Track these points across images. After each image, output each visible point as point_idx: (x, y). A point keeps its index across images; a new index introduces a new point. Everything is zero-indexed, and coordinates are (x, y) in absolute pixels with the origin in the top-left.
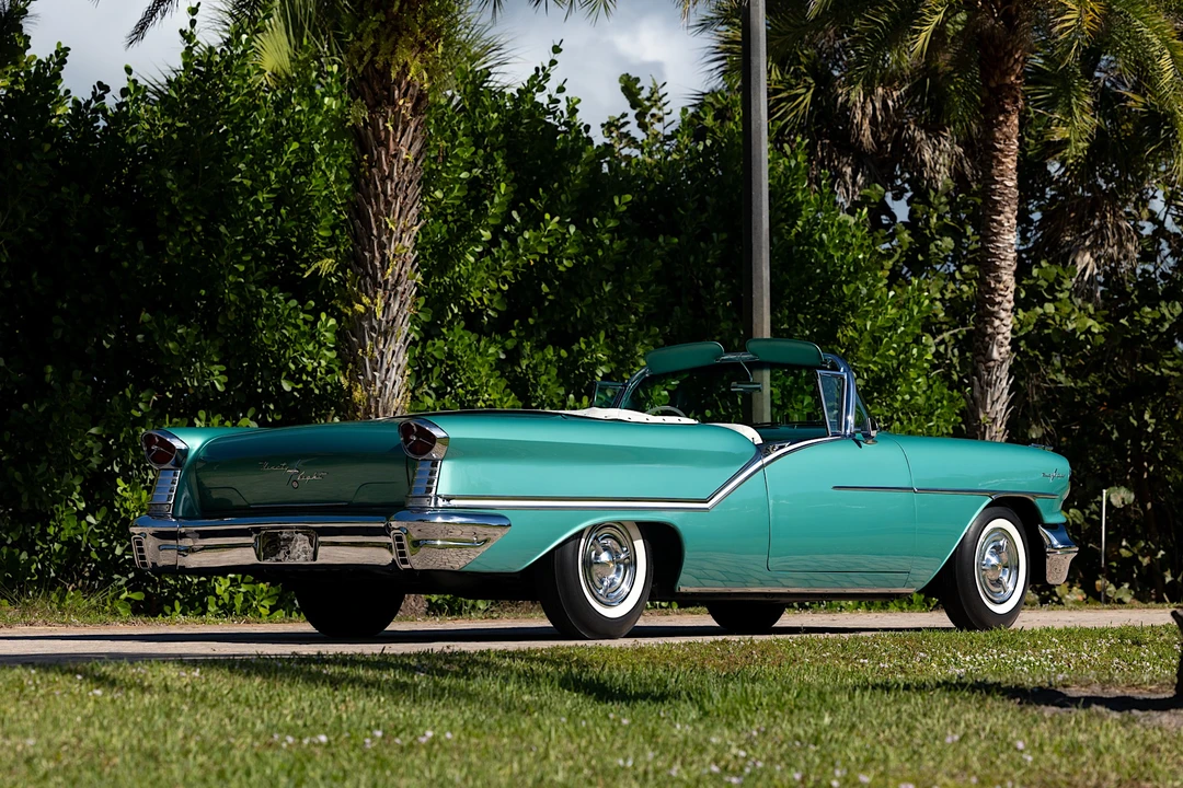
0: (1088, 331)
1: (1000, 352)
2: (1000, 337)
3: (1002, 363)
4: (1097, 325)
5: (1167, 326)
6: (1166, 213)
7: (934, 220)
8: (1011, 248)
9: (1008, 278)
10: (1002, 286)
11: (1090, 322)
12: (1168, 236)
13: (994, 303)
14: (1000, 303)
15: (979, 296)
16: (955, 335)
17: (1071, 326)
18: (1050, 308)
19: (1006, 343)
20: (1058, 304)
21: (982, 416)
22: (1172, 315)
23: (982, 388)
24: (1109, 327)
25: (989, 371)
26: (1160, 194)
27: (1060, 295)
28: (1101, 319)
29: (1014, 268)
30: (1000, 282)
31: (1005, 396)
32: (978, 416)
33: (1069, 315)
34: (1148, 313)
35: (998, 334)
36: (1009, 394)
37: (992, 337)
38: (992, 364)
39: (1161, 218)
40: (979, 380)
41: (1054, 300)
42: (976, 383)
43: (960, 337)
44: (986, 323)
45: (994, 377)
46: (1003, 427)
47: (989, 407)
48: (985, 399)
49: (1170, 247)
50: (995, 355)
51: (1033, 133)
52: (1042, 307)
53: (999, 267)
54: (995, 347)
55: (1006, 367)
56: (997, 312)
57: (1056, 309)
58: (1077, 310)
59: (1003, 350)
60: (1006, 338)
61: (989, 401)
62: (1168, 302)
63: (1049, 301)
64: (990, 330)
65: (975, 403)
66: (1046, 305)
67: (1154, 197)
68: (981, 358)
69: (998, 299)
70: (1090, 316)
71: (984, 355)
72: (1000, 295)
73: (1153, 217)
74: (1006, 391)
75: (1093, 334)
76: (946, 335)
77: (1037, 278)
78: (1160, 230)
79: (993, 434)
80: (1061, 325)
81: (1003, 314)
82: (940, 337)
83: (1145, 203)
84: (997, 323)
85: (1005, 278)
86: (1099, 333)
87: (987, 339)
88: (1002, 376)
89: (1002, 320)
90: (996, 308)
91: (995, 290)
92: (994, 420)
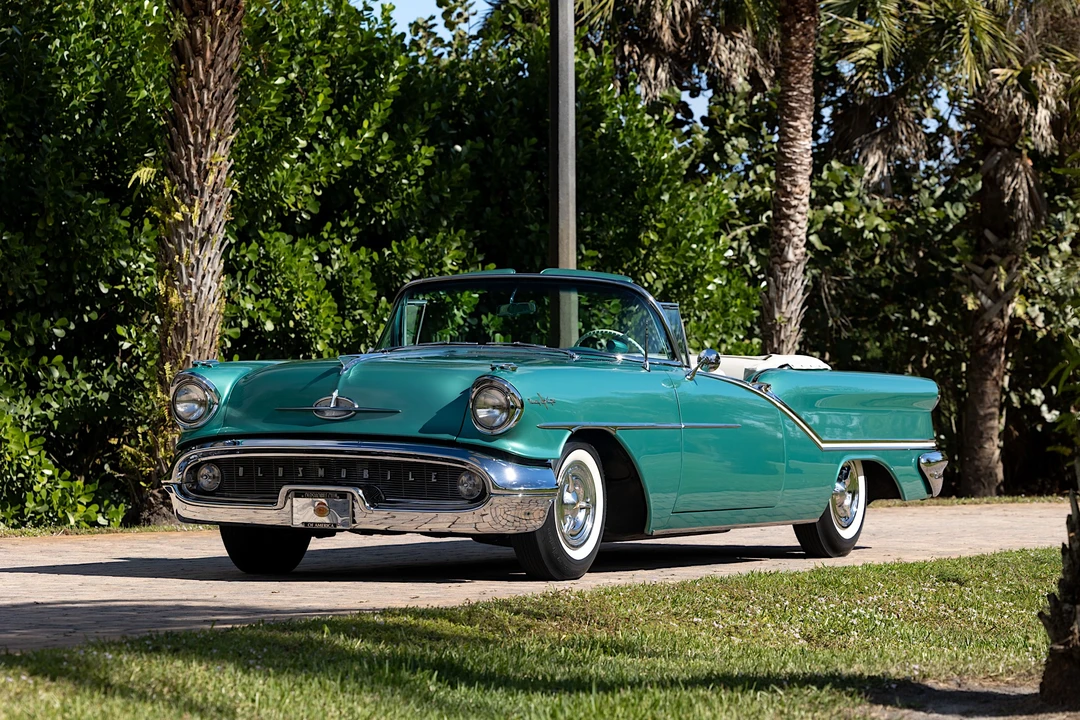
0: (875, 230)
1: (795, 254)
2: (795, 239)
3: (797, 264)
4: (884, 223)
5: (951, 226)
6: (950, 114)
7: (731, 121)
8: (806, 153)
9: (803, 181)
10: (797, 190)
11: (878, 221)
12: (951, 134)
13: (789, 207)
14: (795, 207)
15: (775, 199)
16: (748, 232)
17: (860, 225)
18: (839, 207)
19: (801, 244)
20: (847, 203)
21: (777, 316)
22: (956, 215)
23: (778, 288)
24: (896, 226)
25: (784, 271)
26: (943, 93)
27: (848, 194)
28: (888, 218)
29: (810, 172)
30: (796, 186)
31: (800, 296)
32: (774, 315)
33: (858, 214)
34: (933, 213)
35: (794, 236)
36: (803, 294)
37: (788, 240)
38: (787, 265)
39: (946, 117)
40: (775, 281)
41: (844, 198)
42: (772, 283)
43: (753, 233)
44: (782, 225)
45: (790, 279)
46: (798, 326)
47: (784, 307)
48: (781, 298)
49: (953, 144)
50: (791, 257)
51: (825, 39)
52: (831, 205)
53: (795, 172)
54: (791, 249)
55: (801, 268)
56: (793, 215)
57: (845, 208)
58: (865, 209)
59: (798, 252)
60: (801, 241)
61: (784, 301)
62: (952, 203)
63: (838, 200)
64: (786, 233)
65: (771, 304)
66: (836, 204)
67: (937, 97)
68: (777, 259)
69: (794, 203)
70: (879, 215)
71: (780, 257)
72: (796, 199)
73: (937, 116)
74: (801, 292)
75: (880, 233)
76: (739, 231)
77: (827, 181)
78: (944, 128)
79: (788, 333)
80: (849, 223)
81: (798, 217)
82: (733, 234)
83: (930, 102)
84: (793, 225)
85: (801, 182)
86: (886, 232)
87: (783, 241)
88: (797, 278)
89: (797, 223)
90: (792, 212)
91: (790, 194)
92: (790, 320)
